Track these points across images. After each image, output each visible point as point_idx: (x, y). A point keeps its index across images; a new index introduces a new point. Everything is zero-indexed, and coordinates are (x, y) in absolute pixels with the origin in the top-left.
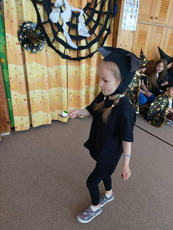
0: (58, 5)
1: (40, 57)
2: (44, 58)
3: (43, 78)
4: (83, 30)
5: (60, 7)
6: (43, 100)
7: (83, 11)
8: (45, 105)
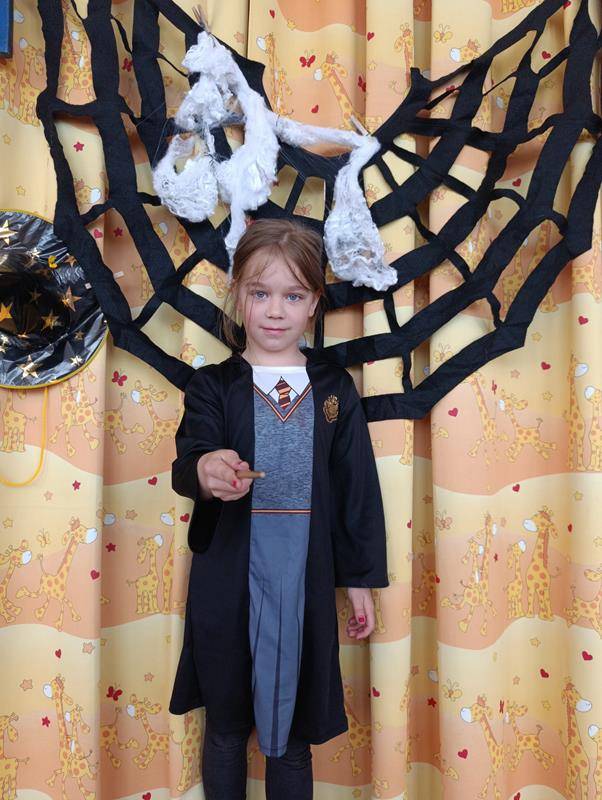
0: (197, 119)
1: (64, 411)
2: (87, 418)
3: (68, 552)
4: (359, 247)
5: (215, 129)
6: (57, 705)
7: (375, 139)
8: (64, 749)
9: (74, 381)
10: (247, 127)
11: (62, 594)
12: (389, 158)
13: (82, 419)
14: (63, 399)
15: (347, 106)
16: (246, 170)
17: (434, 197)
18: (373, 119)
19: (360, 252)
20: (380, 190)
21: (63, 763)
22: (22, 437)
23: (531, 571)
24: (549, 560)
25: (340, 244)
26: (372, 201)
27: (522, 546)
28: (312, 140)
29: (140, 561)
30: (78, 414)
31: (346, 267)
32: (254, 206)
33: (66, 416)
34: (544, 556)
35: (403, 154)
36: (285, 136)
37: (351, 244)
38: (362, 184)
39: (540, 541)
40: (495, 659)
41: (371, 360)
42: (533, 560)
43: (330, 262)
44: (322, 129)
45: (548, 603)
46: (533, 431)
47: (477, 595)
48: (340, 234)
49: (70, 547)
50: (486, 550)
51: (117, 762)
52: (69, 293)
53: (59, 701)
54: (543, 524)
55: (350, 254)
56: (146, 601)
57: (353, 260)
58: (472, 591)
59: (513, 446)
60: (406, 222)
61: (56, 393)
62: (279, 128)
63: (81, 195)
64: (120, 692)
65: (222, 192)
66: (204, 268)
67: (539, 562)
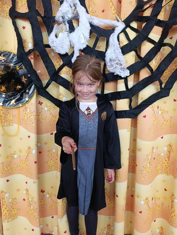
0: (63, 18)
1: (24, 115)
2: (31, 117)
3: (28, 155)
4: (117, 62)
5: (69, 21)
6: (27, 196)
7: (123, 23)
8: (29, 207)
9: (27, 105)
10: (80, 20)
11: (26, 167)
12: (128, 30)
13: (29, 117)
14: (24, 111)
15: (114, 10)
16: (79, 36)
17: (143, 44)
18: (123, 16)
19: (117, 64)
20: (125, 42)
21: (29, 211)
22: (12, 121)
23: (164, 161)
24: (170, 159)
25: (111, 60)
26: (122, 45)
27: (162, 154)
28: (102, 24)
29: (49, 156)
30: (28, 116)
31: (112, 68)
32: (82, 49)
33: (25, 116)
34: (169, 158)
35: (133, 29)
36: (92, 23)
37: (114, 60)
38: (118, 40)
39: (168, 153)
40: (152, 187)
41: (119, 99)
42: (165, 158)
43: (107, 66)
44: (105, 20)
45: (168, 171)
46: (169, 121)
47: (148, 170)
48: (110, 57)
49: (28, 154)
50: (152, 157)
51: (44, 208)
52: (23, 77)
53: (27, 195)
54: (169, 148)
55: (114, 64)
56: (51, 167)
57: (115, 66)
58: (146, 169)
59: (162, 125)
60: (133, 53)
61: (21, 109)
62: (91, 21)
63: (25, 45)
64: (44, 191)
65: (71, 43)
66: (66, 69)
67: (167, 159)
